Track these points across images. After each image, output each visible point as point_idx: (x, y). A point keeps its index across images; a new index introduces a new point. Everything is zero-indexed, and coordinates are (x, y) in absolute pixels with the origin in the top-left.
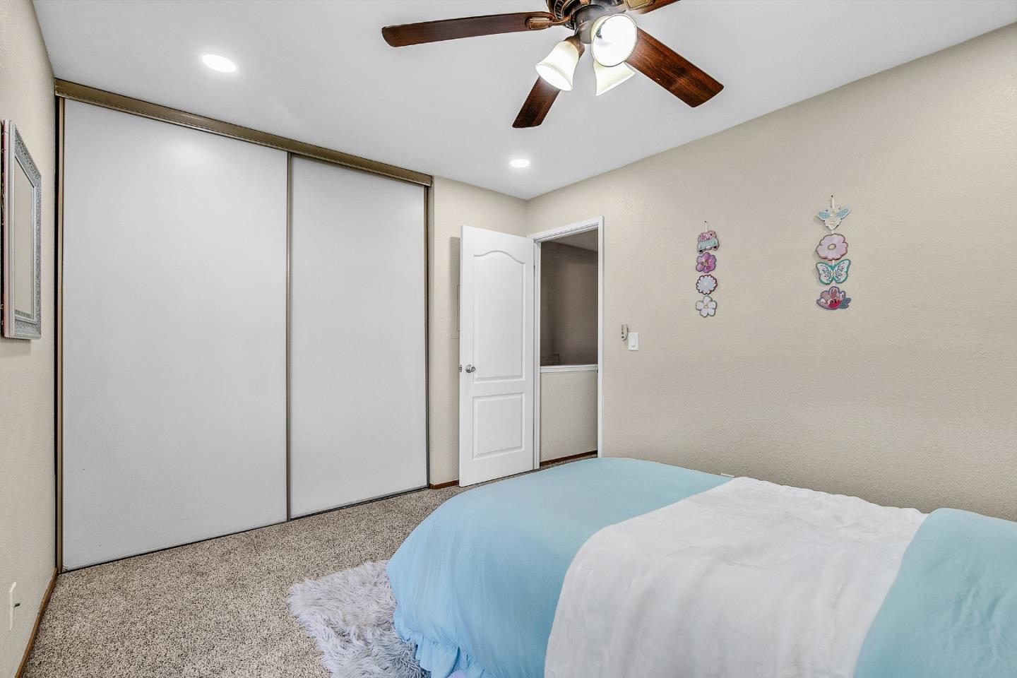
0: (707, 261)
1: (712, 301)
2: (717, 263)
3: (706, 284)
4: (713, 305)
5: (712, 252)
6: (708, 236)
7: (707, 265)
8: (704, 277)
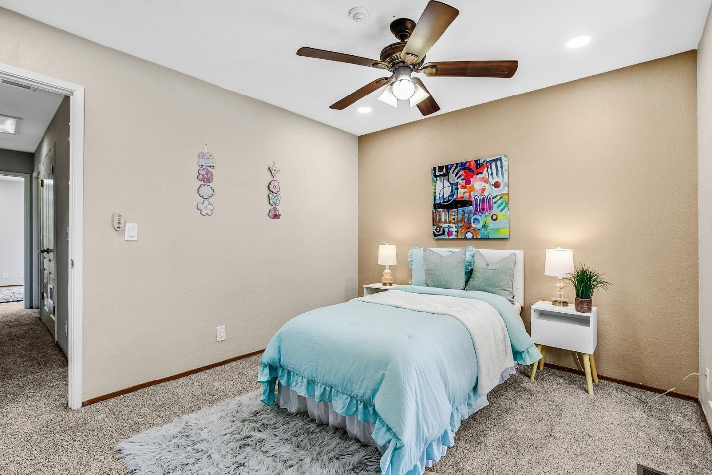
0: (207, 174)
1: (209, 204)
2: (213, 178)
3: (205, 191)
4: (210, 207)
5: (210, 169)
6: (208, 156)
7: (206, 178)
8: (204, 185)
